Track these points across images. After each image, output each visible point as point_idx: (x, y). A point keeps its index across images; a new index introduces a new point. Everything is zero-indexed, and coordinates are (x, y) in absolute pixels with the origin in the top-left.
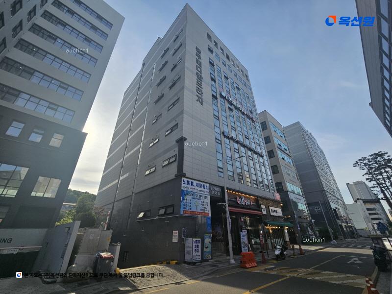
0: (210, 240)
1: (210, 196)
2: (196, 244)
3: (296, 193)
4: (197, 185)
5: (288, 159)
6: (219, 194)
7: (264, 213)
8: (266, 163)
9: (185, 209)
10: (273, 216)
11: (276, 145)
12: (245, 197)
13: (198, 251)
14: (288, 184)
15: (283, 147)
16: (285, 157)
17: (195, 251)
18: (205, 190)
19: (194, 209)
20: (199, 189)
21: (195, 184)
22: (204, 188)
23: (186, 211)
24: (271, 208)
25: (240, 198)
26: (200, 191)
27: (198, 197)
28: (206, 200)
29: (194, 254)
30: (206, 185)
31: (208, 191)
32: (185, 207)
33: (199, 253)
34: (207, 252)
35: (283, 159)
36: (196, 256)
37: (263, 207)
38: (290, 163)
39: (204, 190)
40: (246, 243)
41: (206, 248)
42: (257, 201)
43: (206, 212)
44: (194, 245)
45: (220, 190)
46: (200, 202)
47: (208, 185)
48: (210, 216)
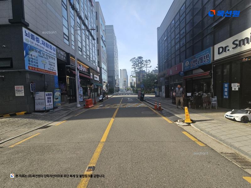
0: (59, 93)
1: (57, 59)
2: (48, 96)
3: (105, 69)
4: (44, 44)
5: (104, 48)
6: (65, 59)
7: (92, 77)
8: (96, 46)
9: (31, 65)
10: (95, 80)
11: (101, 36)
12: (83, 66)
13: (50, 102)
14: (102, 63)
15: (104, 39)
16: (104, 46)
17: (48, 102)
18: (52, 51)
19: (41, 67)
20: (46, 48)
21: (41, 42)
22: (51, 48)
23: (32, 67)
24: (95, 75)
25: (80, 65)
26: (47, 50)
27: (45, 56)
28: (53, 61)
29: (47, 104)
30: (53, 46)
31: (55, 53)
32: (31, 63)
33: (52, 103)
34: (57, 102)
35: (103, 47)
36: (49, 105)
37: (91, 74)
38: (105, 51)
39: (50, 50)
40: (82, 95)
41: (56, 99)
42: (88, 70)
43: (54, 71)
44: (46, 97)
45: (65, 55)
46: (47, 61)
47: (55, 47)
48: (57, 75)
